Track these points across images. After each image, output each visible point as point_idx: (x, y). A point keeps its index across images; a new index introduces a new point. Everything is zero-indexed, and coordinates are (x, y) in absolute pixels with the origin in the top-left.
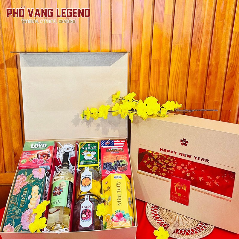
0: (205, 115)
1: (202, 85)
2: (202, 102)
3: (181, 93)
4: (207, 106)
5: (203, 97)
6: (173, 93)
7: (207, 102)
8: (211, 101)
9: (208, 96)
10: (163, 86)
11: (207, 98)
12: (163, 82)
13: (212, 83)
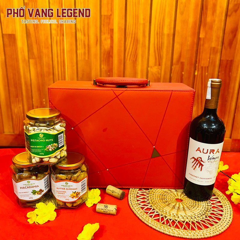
0: (198, 66)
1: (195, 23)
2: (195, 49)
3: (168, 35)
4: (201, 53)
5: (196, 41)
6: (157, 33)
7: (202, 47)
8: (206, 45)
9: (204, 38)
10: (144, 24)
11: (202, 42)
12: (144, 19)
13: (209, 19)
